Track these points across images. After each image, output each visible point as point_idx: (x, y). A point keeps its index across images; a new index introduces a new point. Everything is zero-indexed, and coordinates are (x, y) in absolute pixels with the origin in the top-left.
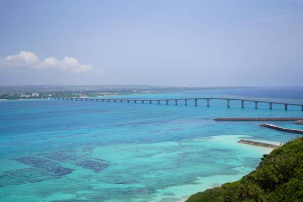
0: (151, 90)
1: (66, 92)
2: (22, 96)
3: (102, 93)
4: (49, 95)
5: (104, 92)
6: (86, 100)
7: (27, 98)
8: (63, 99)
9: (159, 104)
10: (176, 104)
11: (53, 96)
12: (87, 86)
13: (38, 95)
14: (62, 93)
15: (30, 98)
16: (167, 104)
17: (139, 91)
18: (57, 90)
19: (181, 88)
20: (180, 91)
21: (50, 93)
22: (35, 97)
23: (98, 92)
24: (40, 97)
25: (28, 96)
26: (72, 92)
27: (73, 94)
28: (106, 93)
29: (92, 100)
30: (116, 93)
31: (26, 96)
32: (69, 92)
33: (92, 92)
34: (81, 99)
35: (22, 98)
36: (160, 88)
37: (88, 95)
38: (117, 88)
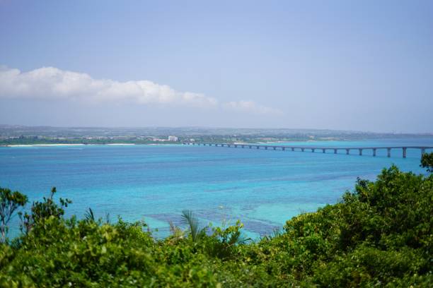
0: (335, 136)
1: (213, 136)
2: (155, 140)
3: (265, 139)
4: (192, 140)
5: (267, 137)
6: (243, 146)
7: (160, 142)
8: (210, 145)
9: (348, 154)
10: (374, 155)
11: (196, 141)
12: (243, 129)
13: (176, 139)
14: (208, 138)
15: (165, 142)
16: (361, 154)
17: (317, 137)
18: (202, 134)
19: (379, 134)
20: (377, 138)
21: (192, 138)
22: (172, 142)
23: (259, 137)
24: (179, 141)
25: (163, 140)
26: (222, 137)
27: (224, 139)
28: (270, 139)
29: (250, 147)
30: (285, 139)
31: (160, 140)
32: (217, 136)
33: (249, 136)
34: (236, 146)
35: (154, 142)
36: (348, 133)
37: (245, 141)
38: (285, 132)
